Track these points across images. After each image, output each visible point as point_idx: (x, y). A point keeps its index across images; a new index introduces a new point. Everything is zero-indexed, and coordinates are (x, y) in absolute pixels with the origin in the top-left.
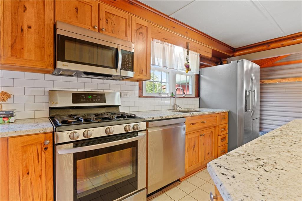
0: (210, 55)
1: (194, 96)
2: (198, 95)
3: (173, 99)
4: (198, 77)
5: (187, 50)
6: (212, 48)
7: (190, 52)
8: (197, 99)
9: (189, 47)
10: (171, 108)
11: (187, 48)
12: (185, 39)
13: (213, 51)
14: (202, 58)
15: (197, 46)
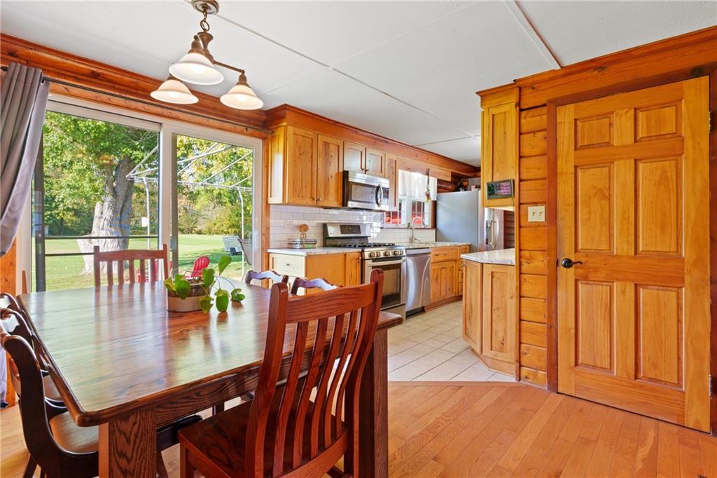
0: (449, 179)
1: (430, 227)
2: (435, 225)
3: (410, 231)
4: (435, 204)
5: (427, 176)
6: (451, 170)
7: (430, 178)
8: (434, 231)
9: (430, 174)
10: (408, 241)
11: (428, 174)
12: (426, 166)
13: (452, 173)
14: (439, 181)
15: (438, 170)
